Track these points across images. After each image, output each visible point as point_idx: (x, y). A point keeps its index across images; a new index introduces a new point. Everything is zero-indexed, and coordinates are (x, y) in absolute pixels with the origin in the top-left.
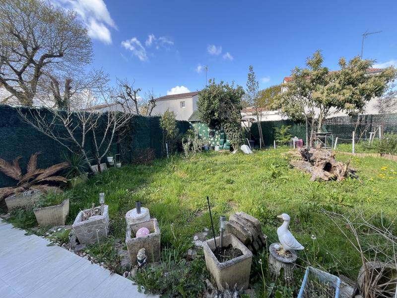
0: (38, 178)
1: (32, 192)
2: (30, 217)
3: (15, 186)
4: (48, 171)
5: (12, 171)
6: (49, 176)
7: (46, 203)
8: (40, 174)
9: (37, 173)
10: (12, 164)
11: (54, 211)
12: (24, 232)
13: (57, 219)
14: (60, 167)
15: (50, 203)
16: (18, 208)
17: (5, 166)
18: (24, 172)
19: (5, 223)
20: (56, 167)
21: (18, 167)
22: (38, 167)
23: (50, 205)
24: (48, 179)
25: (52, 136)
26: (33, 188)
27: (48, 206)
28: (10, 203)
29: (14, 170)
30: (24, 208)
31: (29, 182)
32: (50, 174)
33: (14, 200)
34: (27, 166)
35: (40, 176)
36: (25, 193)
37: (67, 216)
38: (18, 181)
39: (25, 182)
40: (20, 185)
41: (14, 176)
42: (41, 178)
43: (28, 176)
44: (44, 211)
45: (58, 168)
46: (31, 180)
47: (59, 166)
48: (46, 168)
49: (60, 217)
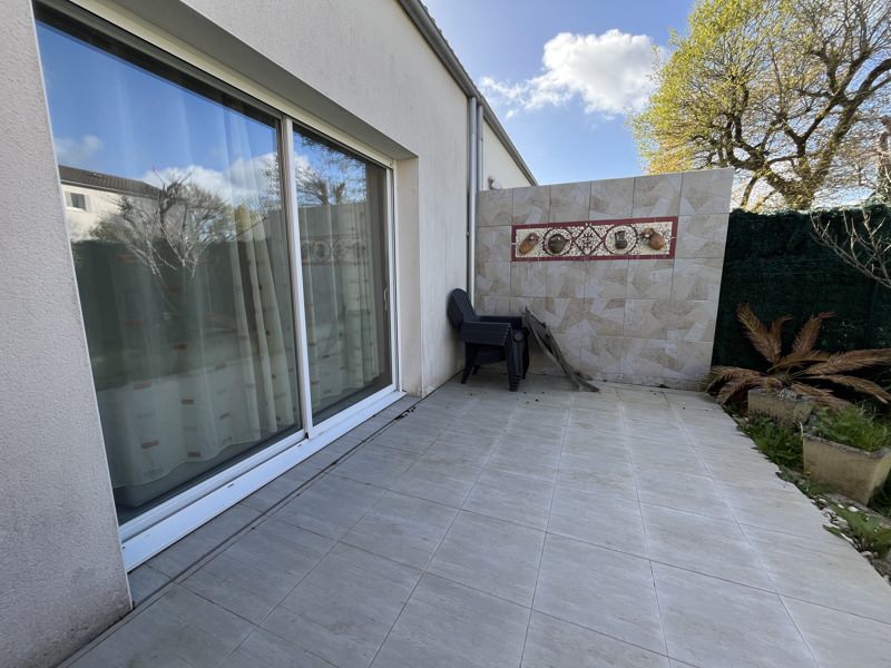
0: (811, 370)
1: (799, 397)
2: (788, 444)
3: (764, 373)
4: (838, 361)
5: (766, 343)
6: (838, 373)
7: (833, 433)
8: (816, 362)
9: (810, 358)
10: (769, 330)
11: (852, 460)
12: (776, 468)
13: (850, 481)
14: (875, 359)
15: (844, 438)
16: (764, 415)
17: (757, 331)
18: (786, 349)
19: (742, 433)
20: (863, 356)
21: (779, 336)
22: (817, 346)
23: (843, 442)
24: (837, 379)
25: (883, 276)
26: (799, 388)
27: (838, 442)
28: (755, 401)
29: (769, 341)
30: (774, 420)
31: (790, 372)
32: (844, 368)
33: (762, 399)
34: (793, 339)
35: (816, 366)
36: (781, 393)
37: (876, 489)
38: (771, 365)
39: (782, 370)
40: (772, 373)
41: (766, 352)
42: (818, 371)
43: (791, 360)
44: (827, 448)
45: (870, 360)
46: (794, 369)
47: (873, 354)
48: (836, 352)
49: (862, 483)
